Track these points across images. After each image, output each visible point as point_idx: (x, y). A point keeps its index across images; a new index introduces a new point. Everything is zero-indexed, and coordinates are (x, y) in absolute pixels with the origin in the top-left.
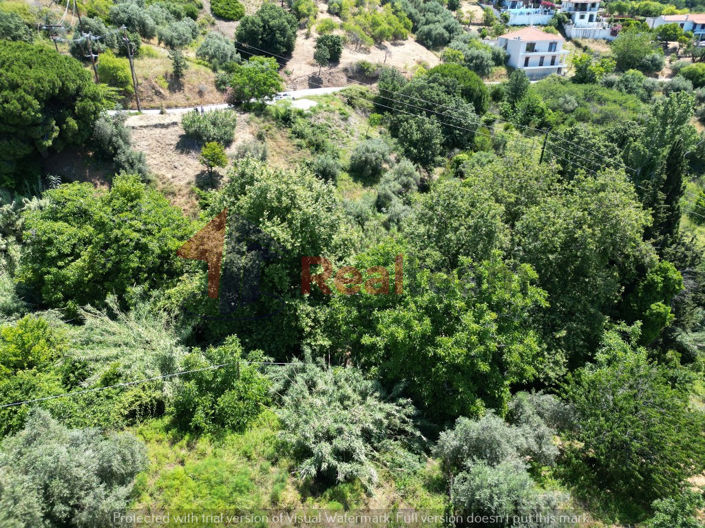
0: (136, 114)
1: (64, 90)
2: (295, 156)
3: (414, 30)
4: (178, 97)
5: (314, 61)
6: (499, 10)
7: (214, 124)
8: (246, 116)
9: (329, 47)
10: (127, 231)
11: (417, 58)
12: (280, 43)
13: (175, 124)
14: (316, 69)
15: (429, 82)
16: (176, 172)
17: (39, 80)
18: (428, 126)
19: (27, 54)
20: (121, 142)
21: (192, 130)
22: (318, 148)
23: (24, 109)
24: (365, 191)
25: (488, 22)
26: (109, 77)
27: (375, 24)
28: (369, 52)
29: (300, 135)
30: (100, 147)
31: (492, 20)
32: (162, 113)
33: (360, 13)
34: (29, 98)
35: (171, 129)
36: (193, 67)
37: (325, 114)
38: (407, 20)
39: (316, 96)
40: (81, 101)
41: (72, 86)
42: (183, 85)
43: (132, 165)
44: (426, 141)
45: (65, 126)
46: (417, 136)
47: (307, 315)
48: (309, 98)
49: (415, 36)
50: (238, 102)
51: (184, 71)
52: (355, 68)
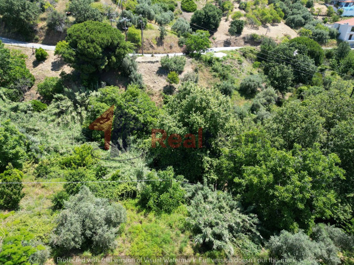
0: (141, 56)
1: (112, 44)
2: (212, 81)
3: (285, 18)
4: (160, 49)
5: (228, 33)
6: (337, 8)
7: (175, 63)
8: (191, 60)
9: (237, 26)
10: (131, 111)
11: (285, 33)
12: (212, 24)
13: (157, 61)
14: (229, 37)
15: (289, 47)
16: (155, 85)
17: (102, 39)
18: (286, 70)
19: (99, 27)
20: (133, 69)
21: (164, 65)
22: (224, 77)
23: (95, 51)
24: (246, 102)
25: (329, 14)
26: (132, 38)
27: (263, 14)
28: (258, 29)
29: (216, 70)
30: (124, 70)
31: (332, 13)
32: (152, 56)
33: (256, 9)
34: (98, 47)
35: (155, 64)
36: (169, 34)
37: (230, 61)
38: (282, 12)
39: (227, 51)
40: (119, 49)
41: (116, 42)
42: (163, 43)
43: (136, 80)
44: (284, 78)
45: (110, 60)
46: (278, 75)
47: (208, 162)
48: (223, 52)
49: (285, 21)
50: (188, 53)
51: (165, 37)
52: (249, 37)
